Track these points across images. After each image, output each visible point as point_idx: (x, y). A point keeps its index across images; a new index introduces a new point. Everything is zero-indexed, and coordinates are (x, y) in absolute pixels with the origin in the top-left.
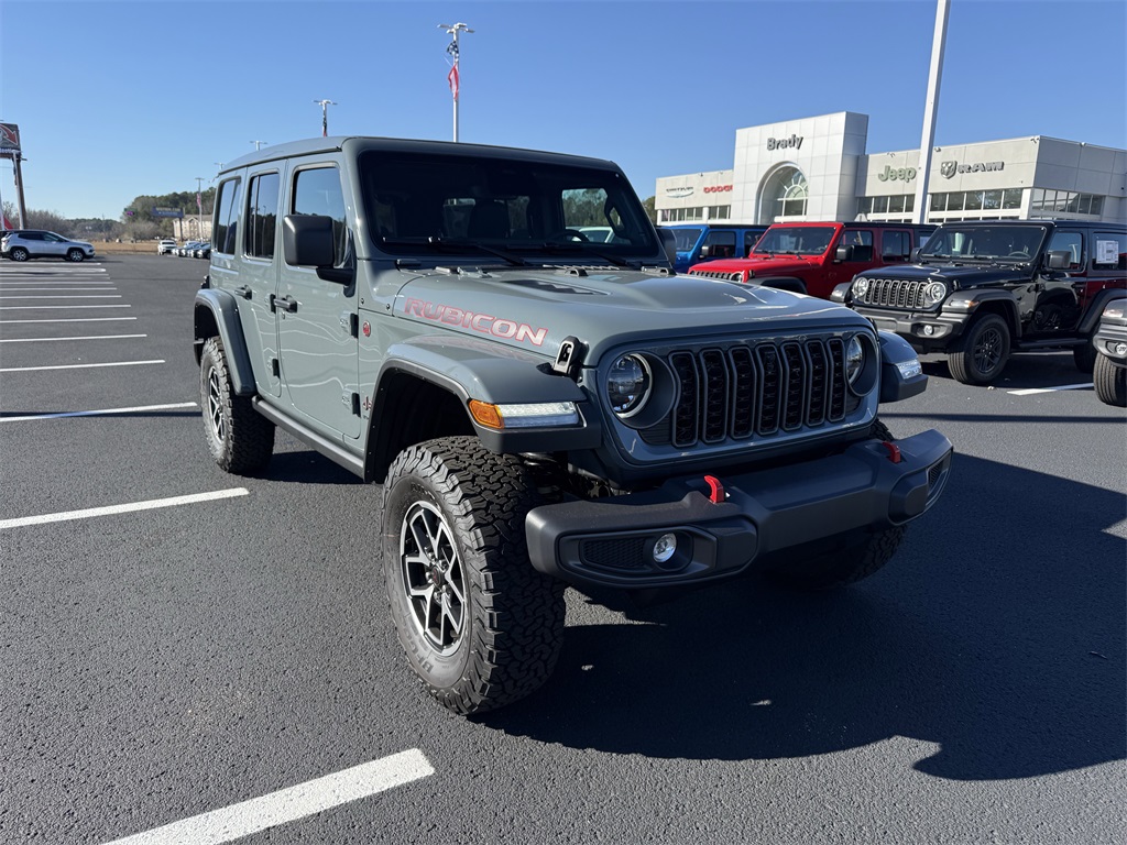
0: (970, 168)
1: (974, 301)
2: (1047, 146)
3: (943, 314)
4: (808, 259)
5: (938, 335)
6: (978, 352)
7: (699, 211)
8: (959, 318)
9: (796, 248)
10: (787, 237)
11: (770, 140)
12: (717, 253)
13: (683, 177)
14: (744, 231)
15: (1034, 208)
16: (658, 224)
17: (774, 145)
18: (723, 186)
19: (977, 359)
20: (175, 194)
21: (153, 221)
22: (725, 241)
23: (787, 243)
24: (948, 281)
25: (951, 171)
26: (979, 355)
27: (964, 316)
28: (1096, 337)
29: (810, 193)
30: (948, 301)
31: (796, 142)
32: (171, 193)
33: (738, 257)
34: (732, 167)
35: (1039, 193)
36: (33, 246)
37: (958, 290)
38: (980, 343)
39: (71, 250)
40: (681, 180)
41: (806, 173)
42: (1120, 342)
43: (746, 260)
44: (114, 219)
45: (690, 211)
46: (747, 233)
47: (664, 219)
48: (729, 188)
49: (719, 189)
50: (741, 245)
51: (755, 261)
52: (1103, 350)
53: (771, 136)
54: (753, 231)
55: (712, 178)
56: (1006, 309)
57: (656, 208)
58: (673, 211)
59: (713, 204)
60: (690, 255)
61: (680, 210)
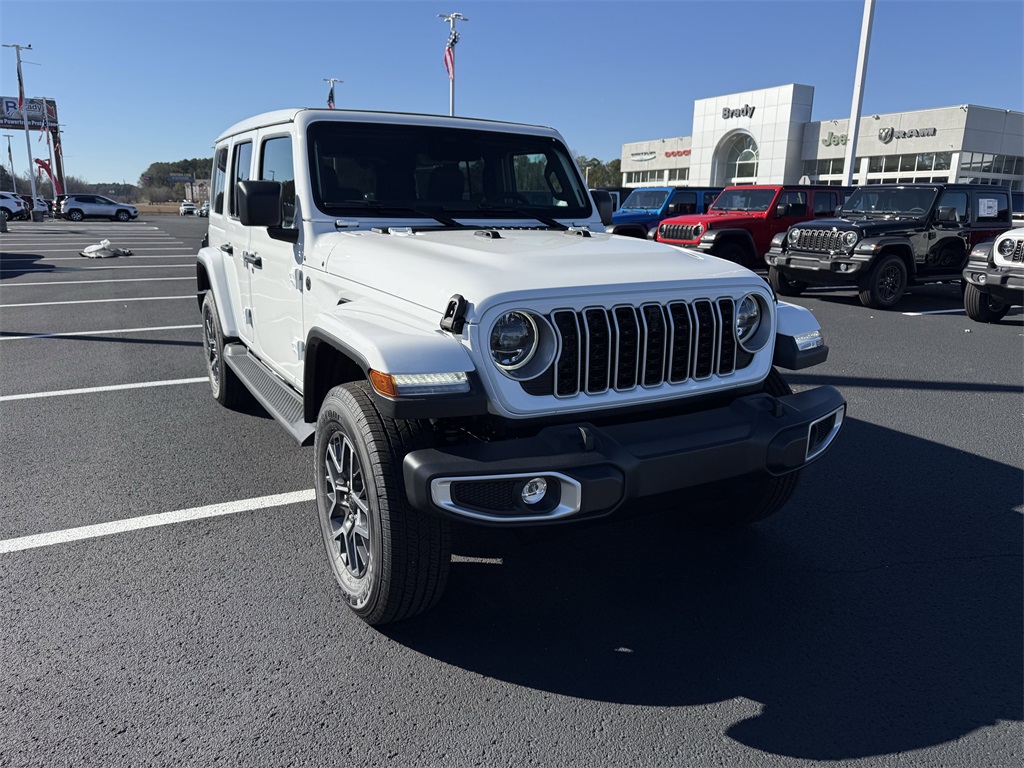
0: (905, 134)
1: (878, 245)
2: (973, 113)
3: (855, 255)
4: (754, 215)
5: (850, 271)
6: (882, 283)
7: (661, 173)
8: (866, 258)
9: (746, 206)
10: (738, 197)
11: (725, 110)
12: (682, 210)
13: (646, 143)
14: (703, 192)
15: (963, 169)
16: (624, 186)
17: (728, 114)
18: (682, 150)
19: (881, 290)
20: (186, 161)
21: (166, 185)
22: (688, 200)
23: (738, 201)
24: (859, 231)
25: (889, 136)
26: (882, 286)
27: (870, 257)
28: (965, 270)
29: (760, 157)
30: (858, 245)
31: (749, 111)
32: (182, 159)
33: (699, 213)
34: (690, 134)
35: (967, 157)
36: (87, 208)
37: (867, 237)
38: (883, 276)
39: (119, 211)
40: (644, 146)
41: (757, 140)
42: (981, 274)
43: (705, 216)
44: (131, 184)
45: (653, 173)
46: (705, 194)
47: (629, 180)
48: (688, 153)
49: (679, 154)
50: (701, 203)
51: (713, 215)
52: (970, 280)
53: (725, 107)
54: (710, 193)
55: (672, 144)
56: (905, 252)
57: (622, 170)
58: (637, 173)
59: (673, 167)
60: (659, 211)
61: (643, 172)
